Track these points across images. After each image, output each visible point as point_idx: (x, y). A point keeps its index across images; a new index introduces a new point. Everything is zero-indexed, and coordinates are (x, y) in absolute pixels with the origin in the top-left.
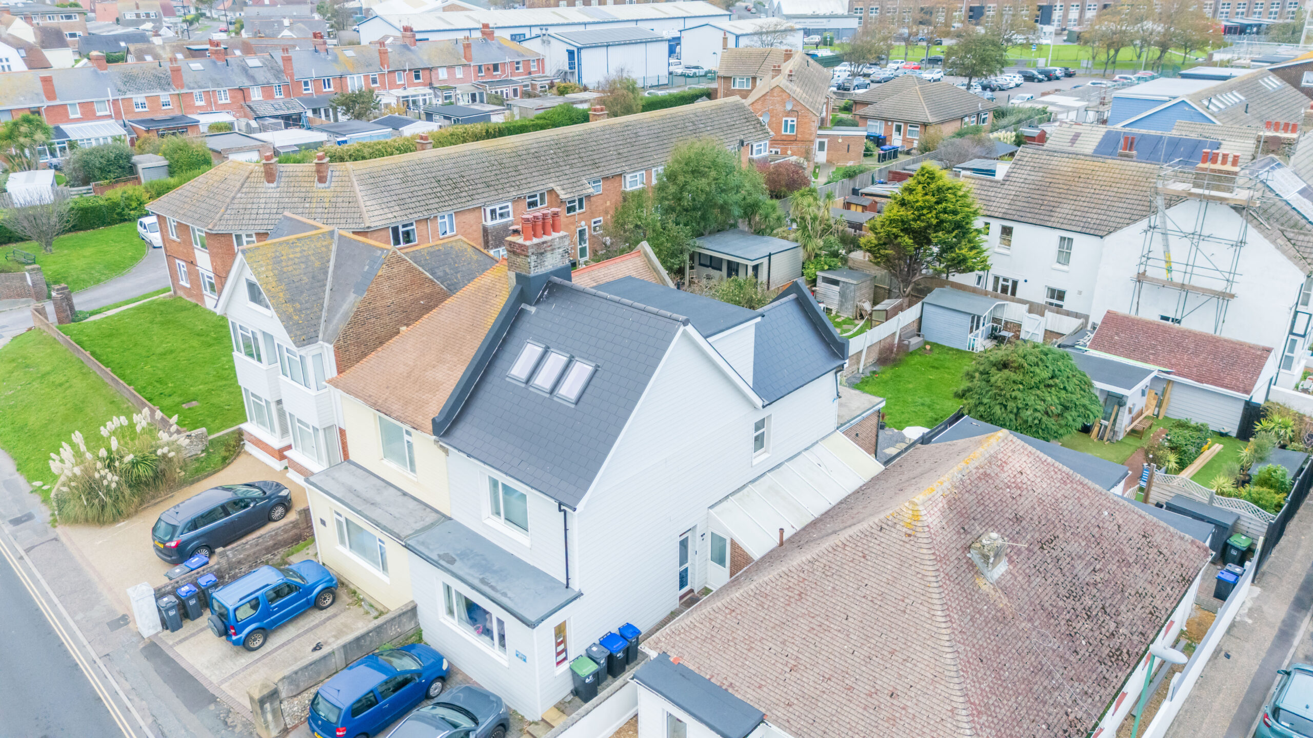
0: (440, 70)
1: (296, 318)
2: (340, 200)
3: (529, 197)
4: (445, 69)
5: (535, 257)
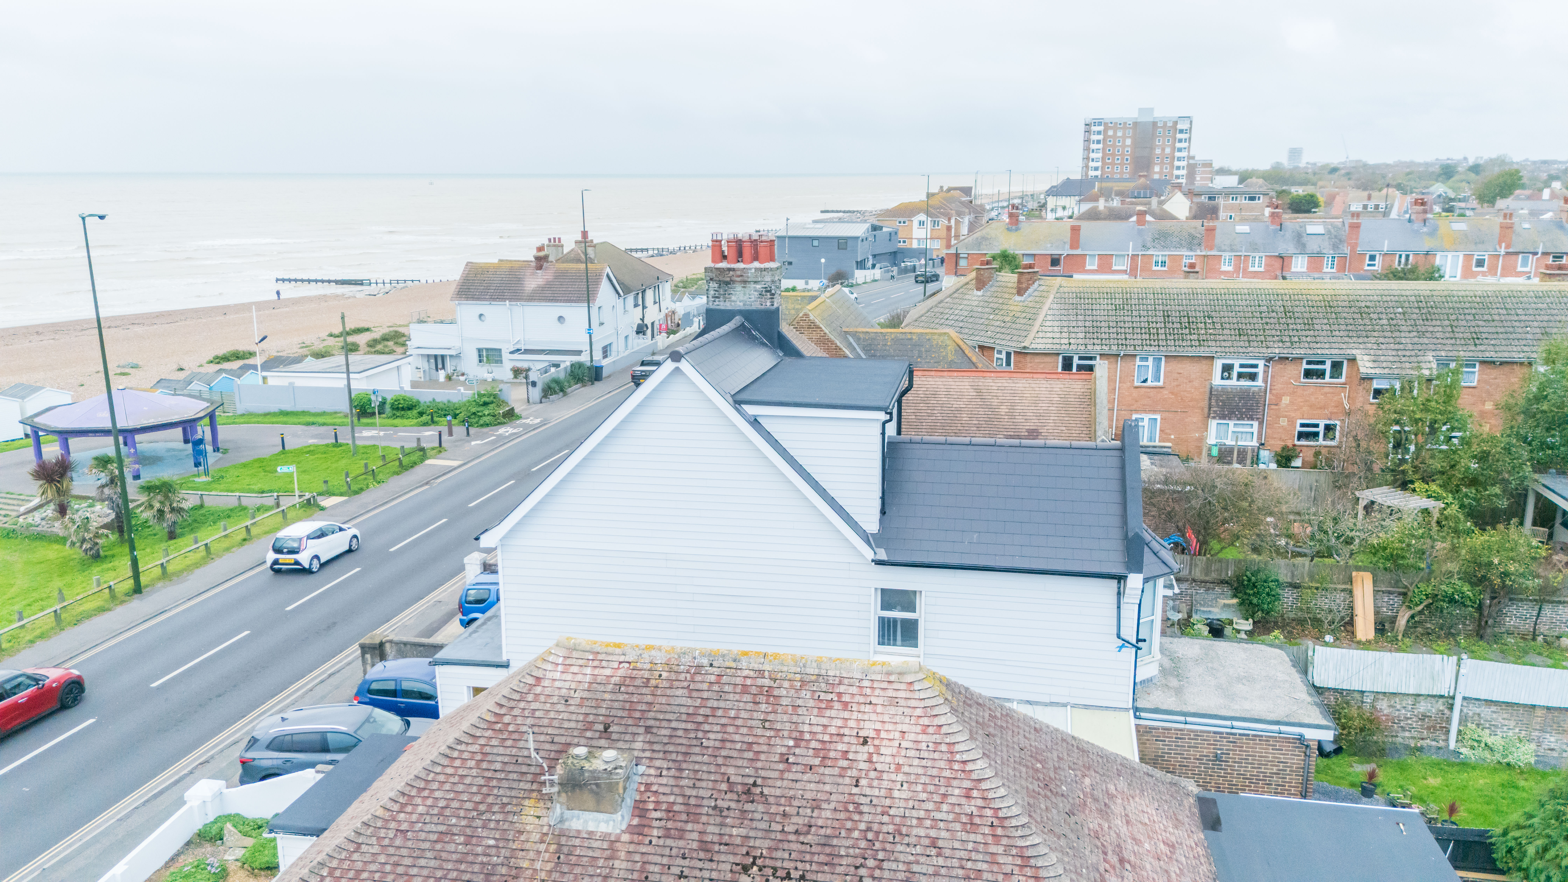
2: (1024, 315)
5: (716, 285)
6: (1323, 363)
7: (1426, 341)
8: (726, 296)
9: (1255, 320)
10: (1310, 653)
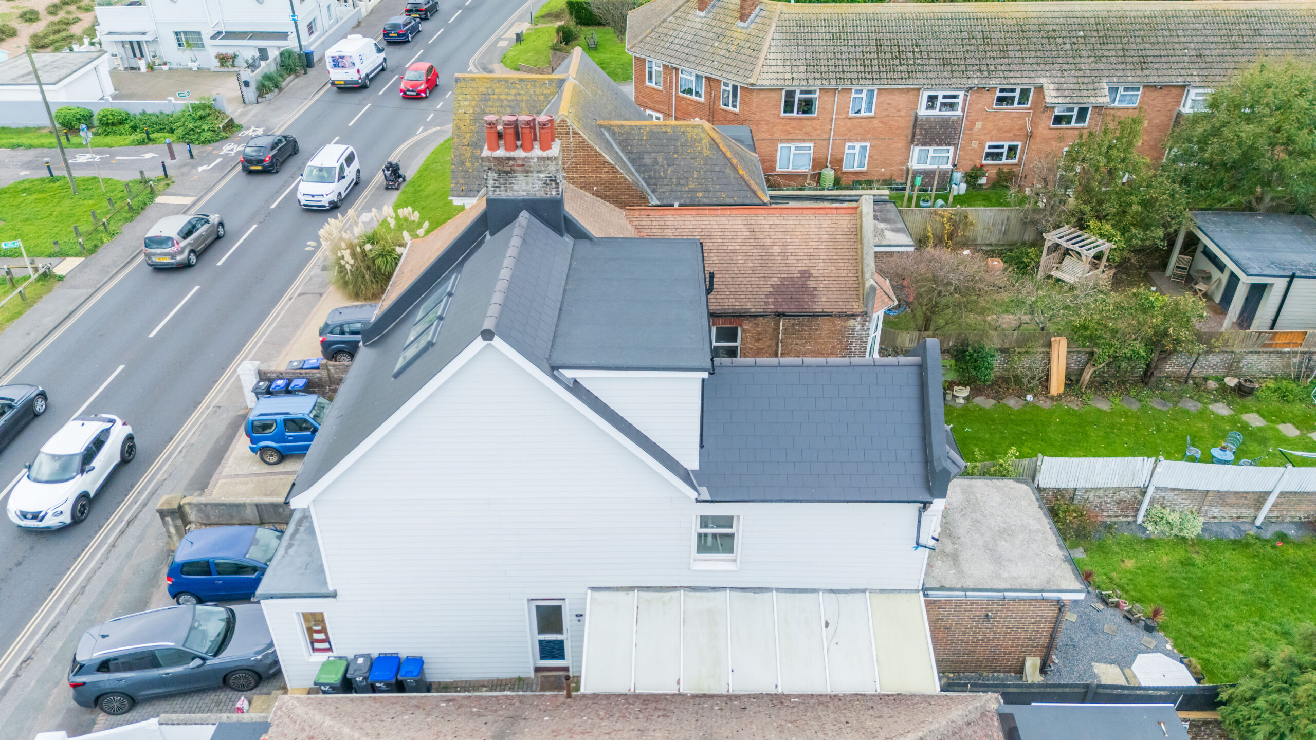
1: (468, 165)
2: (748, 44)
3: (1002, 91)
5: (496, 175)
6: (1013, 90)
7: (1102, 66)
8: (507, 185)
9: (957, 48)
10: (1039, 463)
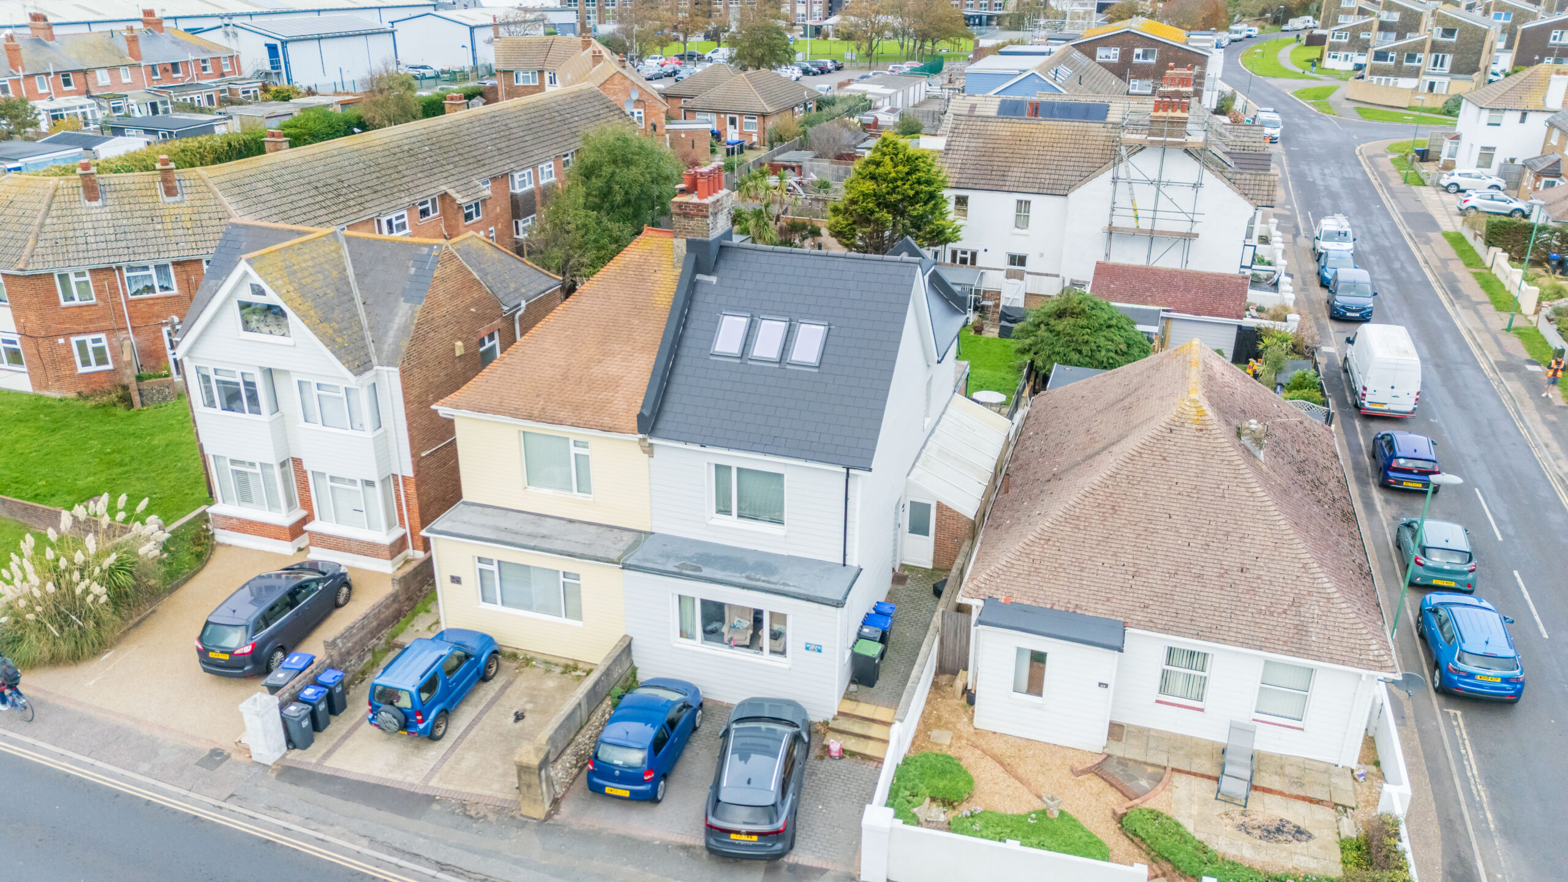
0: (98, 72)
1: (339, 340)
2: (206, 216)
3: (421, 204)
4: (105, 72)
7: (461, 169)
9: (369, 177)
